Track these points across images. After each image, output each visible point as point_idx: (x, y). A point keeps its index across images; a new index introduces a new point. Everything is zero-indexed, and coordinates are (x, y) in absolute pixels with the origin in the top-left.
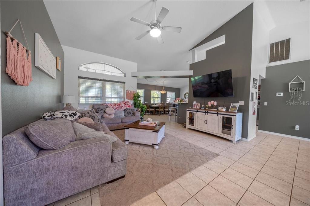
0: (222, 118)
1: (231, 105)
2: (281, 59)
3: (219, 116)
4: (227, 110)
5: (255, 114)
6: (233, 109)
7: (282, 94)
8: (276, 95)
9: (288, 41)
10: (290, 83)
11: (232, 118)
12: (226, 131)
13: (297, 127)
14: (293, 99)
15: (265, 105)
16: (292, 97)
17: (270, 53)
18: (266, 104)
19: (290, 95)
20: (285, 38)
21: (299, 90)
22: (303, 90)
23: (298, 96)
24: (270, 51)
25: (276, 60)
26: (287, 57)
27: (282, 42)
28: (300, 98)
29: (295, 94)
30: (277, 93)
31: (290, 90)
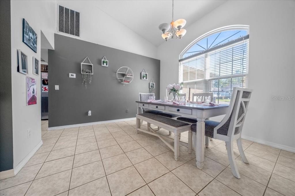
2: (72, 33)
5: (36, 103)
7: (74, 76)
8: (69, 76)
9: (78, 15)
10: (81, 64)
13: (90, 113)
14: (85, 82)
15: (56, 89)
16: (84, 80)
17: (60, 18)
18: (57, 87)
19: (83, 77)
21: (89, 73)
22: (92, 73)
23: (89, 79)
24: (59, 16)
25: (67, 31)
26: (78, 34)
27: (72, 12)
28: (90, 81)
29: (86, 76)
30: (70, 74)
31: (82, 71)
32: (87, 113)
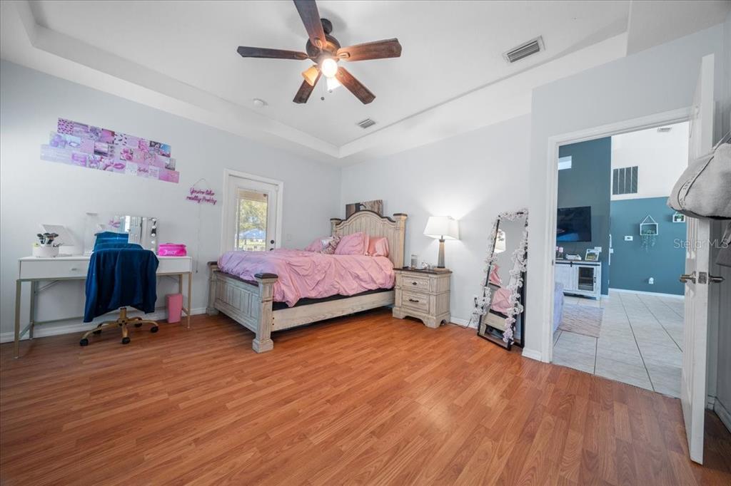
0: (578, 269)
1: (587, 252)
2: (628, 191)
3: (574, 266)
4: (583, 259)
6: (591, 257)
7: (631, 238)
8: (624, 239)
9: (635, 169)
10: (641, 225)
11: (593, 269)
12: (584, 286)
13: (651, 281)
14: (645, 244)
16: (645, 242)
17: (614, 182)
19: (642, 240)
20: (631, 165)
21: (652, 233)
22: (656, 234)
23: (652, 241)
24: (613, 179)
25: (622, 192)
26: (635, 191)
27: (628, 169)
28: (654, 243)
29: (647, 238)
30: (626, 237)
31: (642, 233)
32: (647, 281)
